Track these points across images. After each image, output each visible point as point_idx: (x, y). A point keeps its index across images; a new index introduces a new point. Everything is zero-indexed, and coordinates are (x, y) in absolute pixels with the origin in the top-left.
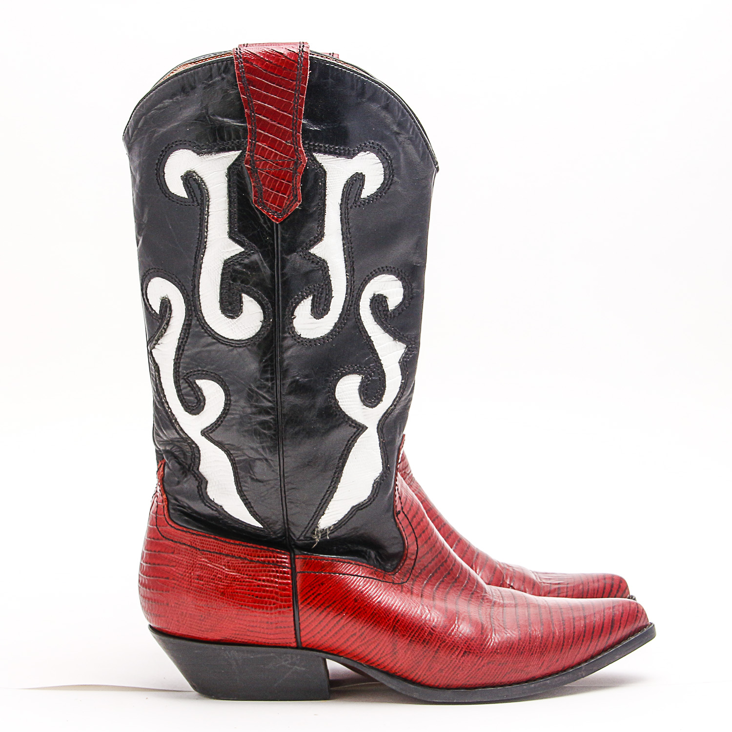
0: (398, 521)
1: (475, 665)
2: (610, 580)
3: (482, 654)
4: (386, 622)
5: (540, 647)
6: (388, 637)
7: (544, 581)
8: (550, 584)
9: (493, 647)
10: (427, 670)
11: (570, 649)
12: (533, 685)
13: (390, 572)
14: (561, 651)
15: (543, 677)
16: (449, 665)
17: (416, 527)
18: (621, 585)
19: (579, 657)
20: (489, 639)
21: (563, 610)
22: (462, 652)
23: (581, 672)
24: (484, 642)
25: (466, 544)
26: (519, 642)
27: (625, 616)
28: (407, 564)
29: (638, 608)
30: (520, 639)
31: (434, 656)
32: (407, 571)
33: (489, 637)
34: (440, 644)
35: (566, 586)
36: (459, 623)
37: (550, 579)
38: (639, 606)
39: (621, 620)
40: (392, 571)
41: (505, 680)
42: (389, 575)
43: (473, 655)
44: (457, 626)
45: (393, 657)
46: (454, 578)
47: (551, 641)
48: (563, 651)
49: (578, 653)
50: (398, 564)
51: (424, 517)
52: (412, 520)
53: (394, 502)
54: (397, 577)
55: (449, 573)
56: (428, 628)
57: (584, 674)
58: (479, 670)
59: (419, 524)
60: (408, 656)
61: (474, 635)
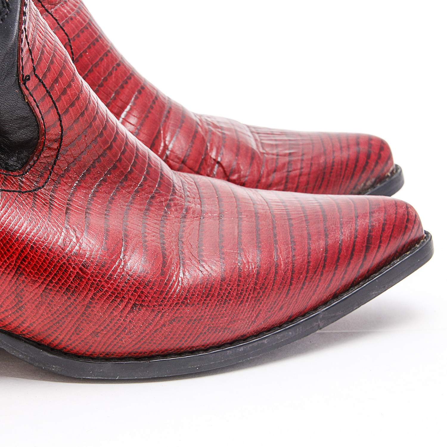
0: (26, 92)
1: (150, 324)
2: (366, 147)
3: (161, 307)
4: (5, 261)
5: (255, 289)
6: (9, 284)
7: (268, 150)
8: (277, 155)
9: (179, 296)
10: (73, 334)
11: (302, 288)
12: (242, 349)
13: (15, 170)
14: (288, 293)
15: (258, 334)
16: (108, 325)
17: (59, 99)
18: (382, 153)
19: (315, 299)
20: (175, 282)
21: (293, 222)
22: (130, 306)
23: (317, 322)
24: (165, 288)
25: (151, 95)
26: (221, 285)
27: (389, 228)
28: (45, 157)
29: (408, 213)
30: (223, 279)
31: (84, 313)
32: (45, 168)
33: (174, 278)
34: (94, 294)
35: (300, 158)
36: (126, 257)
37: (277, 146)
38: (410, 210)
39: (381, 237)
40: (20, 169)
41: (198, 342)
42: (15, 176)
43: (147, 310)
44: (123, 264)
45: (17, 315)
46: (123, 174)
47: (273, 279)
48: (291, 293)
49: (314, 294)
50: (29, 159)
51: (73, 78)
52: (52, 86)
53: (18, 61)
54: (27, 179)
55: (115, 167)
56: (74, 268)
57: (321, 324)
58: (156, 331)
59: (64, 92)
60: (41, 312)
61: (149, 276)
